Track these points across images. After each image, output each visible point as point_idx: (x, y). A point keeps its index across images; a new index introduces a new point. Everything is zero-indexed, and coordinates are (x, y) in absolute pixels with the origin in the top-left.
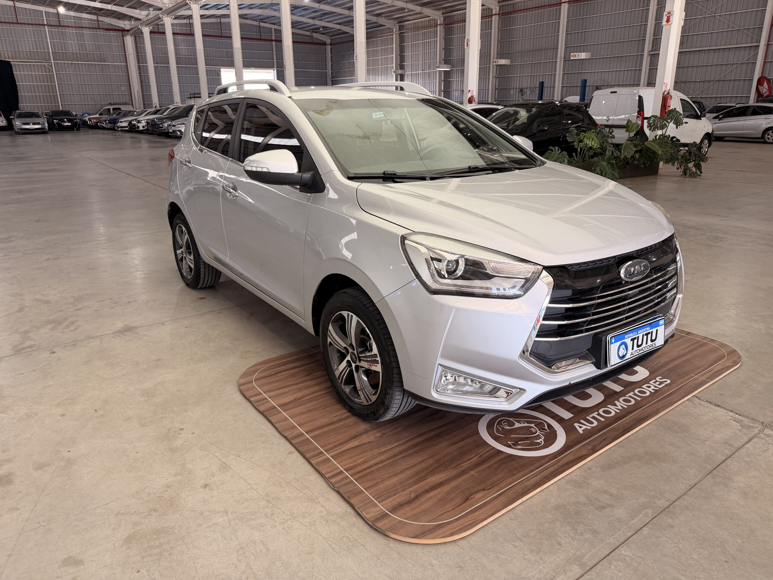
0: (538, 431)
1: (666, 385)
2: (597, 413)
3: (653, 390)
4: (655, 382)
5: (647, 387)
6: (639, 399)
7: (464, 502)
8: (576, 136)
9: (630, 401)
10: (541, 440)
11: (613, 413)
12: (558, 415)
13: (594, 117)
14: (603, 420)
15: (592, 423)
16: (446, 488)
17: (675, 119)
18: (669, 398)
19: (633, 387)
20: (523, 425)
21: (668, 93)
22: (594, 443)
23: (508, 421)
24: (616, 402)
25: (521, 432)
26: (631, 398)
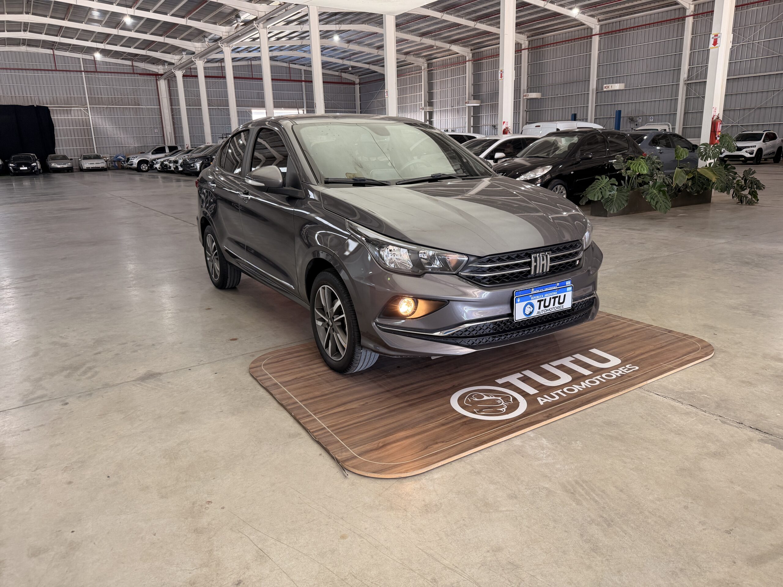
0: (503, 402)
1: (634, 371)
2: (561, 390)
3: (620, 374)
4: (623, 369)
5: (615, 372)
6: (604, 381)
7: (425, 449)
9: (595, 382)
10: (503, 409)
11: (576, 391)
12: (524, 391)
14: (565, 395)
15: (554, 397)
16: (409, 441)
18: (632, 381)
19: (602, 372)
20: (491, 398)
22: (550, 413)
23: (478, 395)
24: (582, 383)
25: (487, 403)
26: (597, 380)
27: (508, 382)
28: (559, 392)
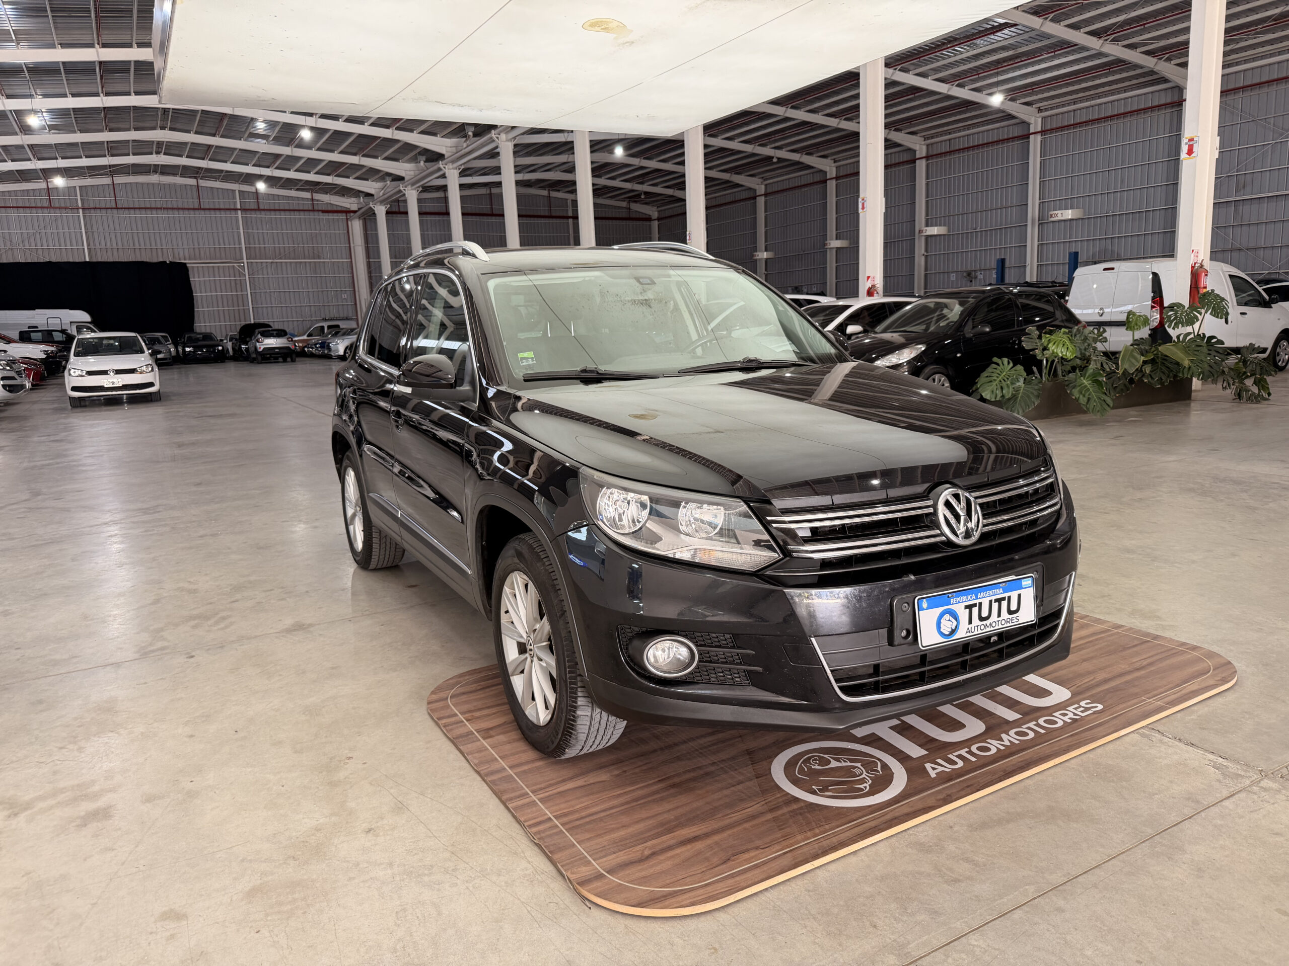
0: (865, 772)
1: (1095, 713)
2: (967, 750)
3: (1070, 719)
4: (1076, 709)
6: (1043, 731)
7: (724, 862)
8: (1037, 340)
9: (1027, 734)
10: (865, 785)
11: (994, 750)
12: (903, 752)
13: (1073, 310)
14: (973, 759)
15: (956, 763)
16: (699, 845)
17: (1214, 307)
18: (1093, 731)
19: (1038, 714)
20: (843, 764)
21: (1202, 266)
22: (949, 792)
23: (821, 758)
24: (1004, 736)
25: (837, 774)
26: (1030, 729)
27: (873, 734)
28: (963, 752)
